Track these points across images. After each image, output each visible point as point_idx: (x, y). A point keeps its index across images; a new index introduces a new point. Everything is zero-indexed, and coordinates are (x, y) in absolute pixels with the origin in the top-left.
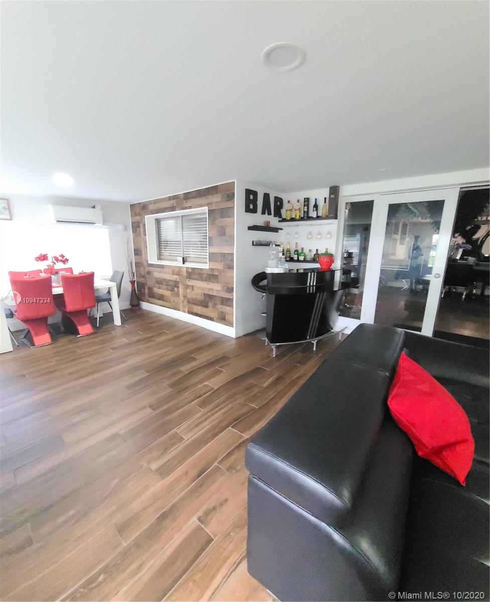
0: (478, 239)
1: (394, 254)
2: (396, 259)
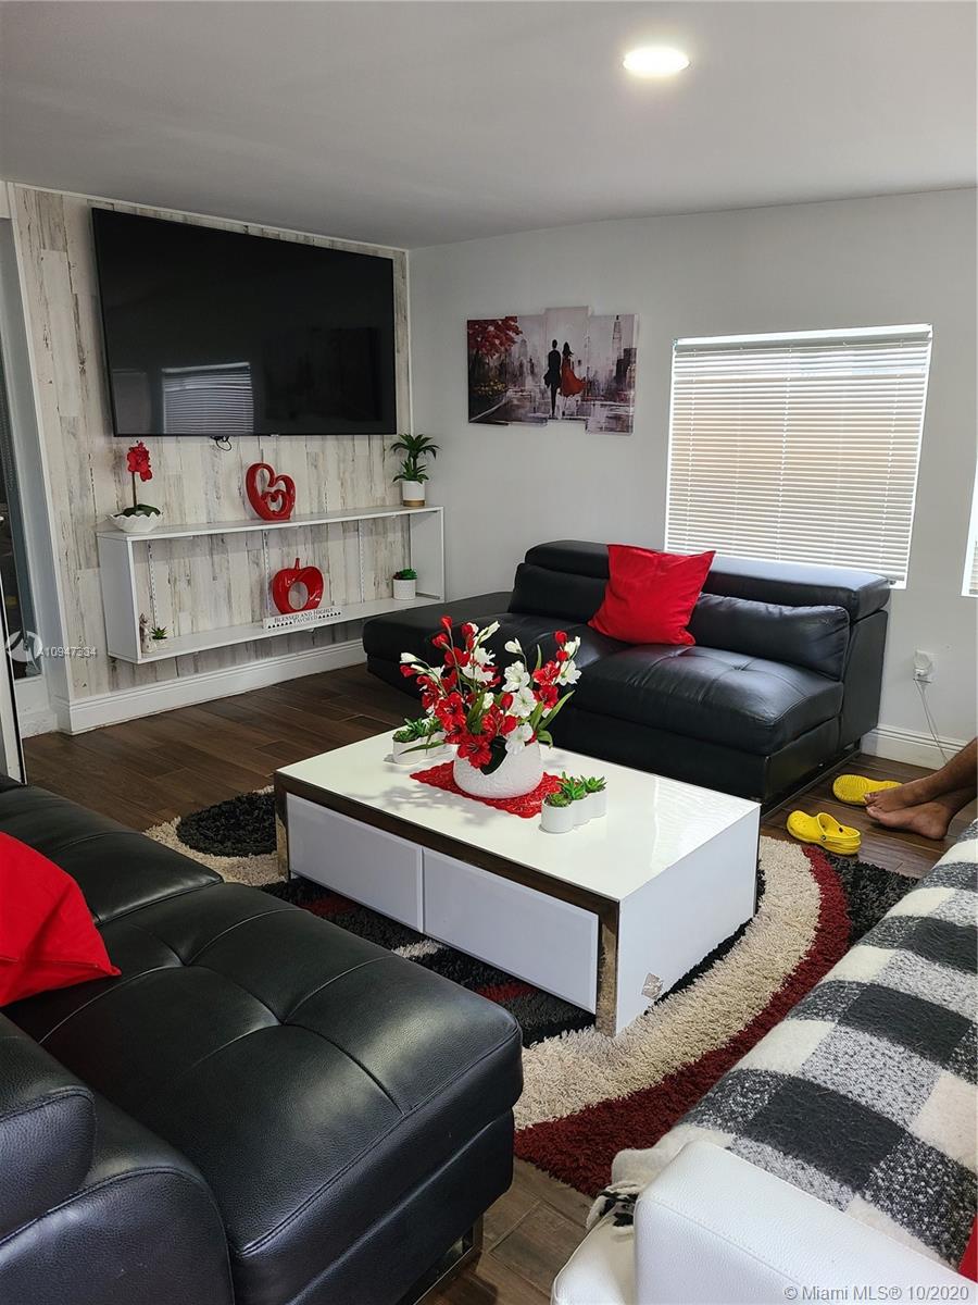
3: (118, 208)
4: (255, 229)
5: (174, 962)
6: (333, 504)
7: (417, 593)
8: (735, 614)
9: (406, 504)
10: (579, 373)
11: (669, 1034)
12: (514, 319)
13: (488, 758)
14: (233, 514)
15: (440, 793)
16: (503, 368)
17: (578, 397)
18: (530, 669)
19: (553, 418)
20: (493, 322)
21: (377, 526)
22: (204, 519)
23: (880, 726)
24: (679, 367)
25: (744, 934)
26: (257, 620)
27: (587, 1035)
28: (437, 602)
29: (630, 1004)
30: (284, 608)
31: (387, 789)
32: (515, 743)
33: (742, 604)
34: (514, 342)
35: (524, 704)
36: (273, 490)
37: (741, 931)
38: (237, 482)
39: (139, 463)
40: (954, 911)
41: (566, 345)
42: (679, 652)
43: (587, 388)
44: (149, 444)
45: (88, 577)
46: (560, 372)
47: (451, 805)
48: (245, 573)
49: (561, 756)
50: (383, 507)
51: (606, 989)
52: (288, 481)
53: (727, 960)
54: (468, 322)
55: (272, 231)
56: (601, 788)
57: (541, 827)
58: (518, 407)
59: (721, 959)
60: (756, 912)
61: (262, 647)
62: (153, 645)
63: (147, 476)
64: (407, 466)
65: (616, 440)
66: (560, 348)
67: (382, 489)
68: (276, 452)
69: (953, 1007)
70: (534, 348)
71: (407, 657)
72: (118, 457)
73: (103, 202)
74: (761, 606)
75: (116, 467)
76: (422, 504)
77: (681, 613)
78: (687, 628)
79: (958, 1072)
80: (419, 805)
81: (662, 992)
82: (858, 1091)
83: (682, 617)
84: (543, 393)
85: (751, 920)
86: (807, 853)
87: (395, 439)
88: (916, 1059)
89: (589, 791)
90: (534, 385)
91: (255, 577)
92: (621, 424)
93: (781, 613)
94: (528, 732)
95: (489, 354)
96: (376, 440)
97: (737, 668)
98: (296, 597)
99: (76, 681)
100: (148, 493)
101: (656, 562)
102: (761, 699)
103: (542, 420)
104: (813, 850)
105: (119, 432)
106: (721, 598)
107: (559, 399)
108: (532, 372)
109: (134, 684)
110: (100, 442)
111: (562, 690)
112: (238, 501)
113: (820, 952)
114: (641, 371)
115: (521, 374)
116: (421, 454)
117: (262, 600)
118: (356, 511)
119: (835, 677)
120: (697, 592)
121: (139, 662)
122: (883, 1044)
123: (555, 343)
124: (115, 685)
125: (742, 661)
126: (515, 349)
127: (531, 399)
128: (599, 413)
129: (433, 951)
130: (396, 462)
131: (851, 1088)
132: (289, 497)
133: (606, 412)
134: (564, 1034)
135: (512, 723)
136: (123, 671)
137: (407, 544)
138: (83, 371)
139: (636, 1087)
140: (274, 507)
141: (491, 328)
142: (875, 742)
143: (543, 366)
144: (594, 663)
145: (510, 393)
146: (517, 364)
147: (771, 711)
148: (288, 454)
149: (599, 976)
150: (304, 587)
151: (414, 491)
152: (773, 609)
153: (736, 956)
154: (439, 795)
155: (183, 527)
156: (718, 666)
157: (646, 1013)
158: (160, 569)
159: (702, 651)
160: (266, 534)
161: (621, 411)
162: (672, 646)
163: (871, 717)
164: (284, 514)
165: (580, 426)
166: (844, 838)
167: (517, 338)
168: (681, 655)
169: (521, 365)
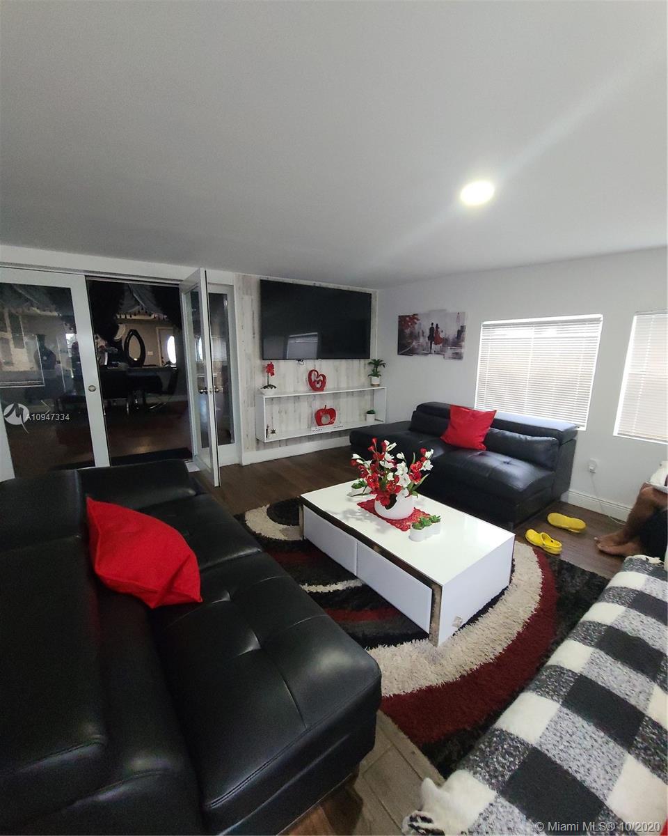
0: (121, 340)
1: (9, 363)
2: (16, 370)
3: (270, 279)
4: (318, 284)
5: (226, 598)
6: (343, 385)
7: (376, 420)
8: (506, 438)
9: (373, 385)
10: (442, 335)
11: (464, 649)
12: (417, 315)
13: (388, 502)
14: (303, 388)
15: (368, 514)
16: (412, 333)
17: (441, 345)
18: (408, 466)
19: (430, 353)
20: (408, 316)
21: (361, 393)
22: (292, 390)
23: (570, 490)
24: (483, 334)
25: (504, 595)
26: (309, 427)
27: (424, 644)
28: (382, 423)
29: (446, 629)
30: (319, 423)
31: (345, 509)
32: (400, 498)
33: (508, 433)
34: (416, 323)
35: (405, 480)
36: (318, 379)
37: (502, 593)
38: (306, 376)
39: (270, 369)
40: (625, 623)
41: (437, 325)
42: (479, 453)
43: (445, 341)
44: (274, 363)
45: (251, 410)
46: (434, 335)
47: (372, 520)
48: (306, 410)
49: (423, 500)
50: (363, 386)
51: (435, 619)
52: (324, 377)
53: (495, 609)
54: (399, 317)
55: (324, 285)
56: (438, 521)
57: (410, 537)
58: (417, 349)
59: (492, 608)
60: (510, 582)
61: (311, 438)
62: (271, 435)
63: (273, 374)
64: (373, 371)
65: (457, 362)
66: (434, 326)
67: (363, 379)
68: (321, 365)
69: (632, 701)
70: (424, 326)
71: (356, 456)
72: (264, 367)
73: (265, 278)
74: (517, 435)
75: (263, 371)
76: (379, 385)
77: (481, 436)
78: (483, 443)
79: (637, 757)
80: (358, 519)
81: (463, 624)
82: (575, 768)
83: (481, 438)
84: (427, 343)
85: (507, 587)
86: (535, 551)
87: (370, 361)
88: (612, 744)
89: (433, 522)
90: (423, 340)
91: (310, 411)
92: (458, 356)
93: (526, 439)
94: (406, 492)
95: (407, 328)
96: (362, 361)
97: (505, 462)
98: (324, 420)
99: (245, 448)
100: (273, 380)
101: (470, 413)
102: (516, 479)
103: (427, 354)
104: (539, 551)
105: (265, 357)
106: (498, 431)
107: (433, 346)
108: (423, 336)
109: (264, 449)
110: (258, 362)
111: (423, 473)
112: (305, 383)
113: (542, 610)
114: (467, 334)
115: (419, 335)
116: (379, 367)
117: (312, 420)
118: (353, 388)
119: (551, 469)
120: (487, 428)
121: (265, 442)
122: (590, 728)
123: (432, 324)
124: (258, 449)
125: (507, 459)
126: (416, 326)
127: (422, 346)
128: (449, 352)
129: (360, 585)
130: (369, 369)
131: (571, 764)
132: (324, 383)
133: (453, 351)
134: (413, 641)
135: (399, 488)
136: (261, 444)
137: (372, 400)
138: (254, 337)
139: (446, 680)
140: (318, 386)
141: (408, 319)
142: (567, 497)
143: (427, 333)
144: (441, 456)
145: (414, 344)
146: (417, 332)
147: (520, 485)
148: (326, 367)
149: (432, 609)
150: (329, 417)
151: (376, 380)
152: (522, 436)
153: (499, 605)
154: (367, 515)
155: (285, 393)
156: (496, 461)
157: (454, 635)
158: (276, 408)
159: (489, 453)
160: (314, 396)
161: (458, 351)
162: (476, 450)
163: (566, 485)
164: (322, 389)
165: (442, 356)
166: (553, 546)
167: (417, 322)
168: (479, 455)
169: (419, 333)
